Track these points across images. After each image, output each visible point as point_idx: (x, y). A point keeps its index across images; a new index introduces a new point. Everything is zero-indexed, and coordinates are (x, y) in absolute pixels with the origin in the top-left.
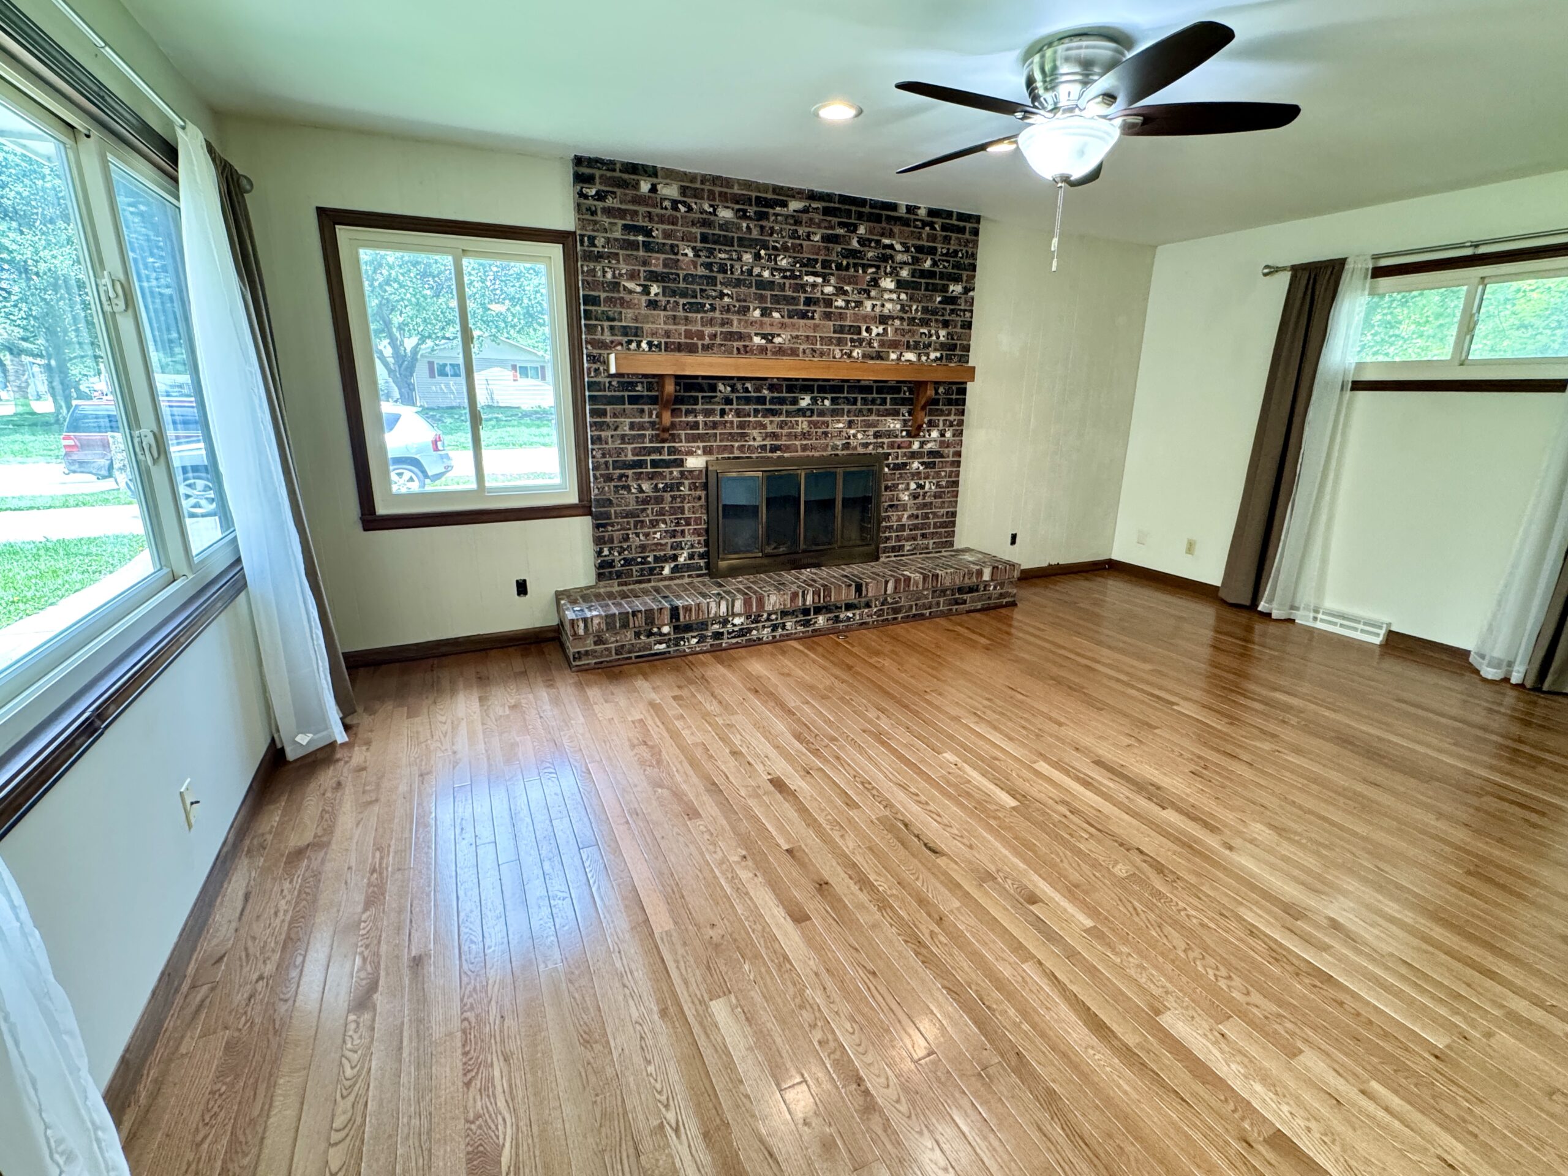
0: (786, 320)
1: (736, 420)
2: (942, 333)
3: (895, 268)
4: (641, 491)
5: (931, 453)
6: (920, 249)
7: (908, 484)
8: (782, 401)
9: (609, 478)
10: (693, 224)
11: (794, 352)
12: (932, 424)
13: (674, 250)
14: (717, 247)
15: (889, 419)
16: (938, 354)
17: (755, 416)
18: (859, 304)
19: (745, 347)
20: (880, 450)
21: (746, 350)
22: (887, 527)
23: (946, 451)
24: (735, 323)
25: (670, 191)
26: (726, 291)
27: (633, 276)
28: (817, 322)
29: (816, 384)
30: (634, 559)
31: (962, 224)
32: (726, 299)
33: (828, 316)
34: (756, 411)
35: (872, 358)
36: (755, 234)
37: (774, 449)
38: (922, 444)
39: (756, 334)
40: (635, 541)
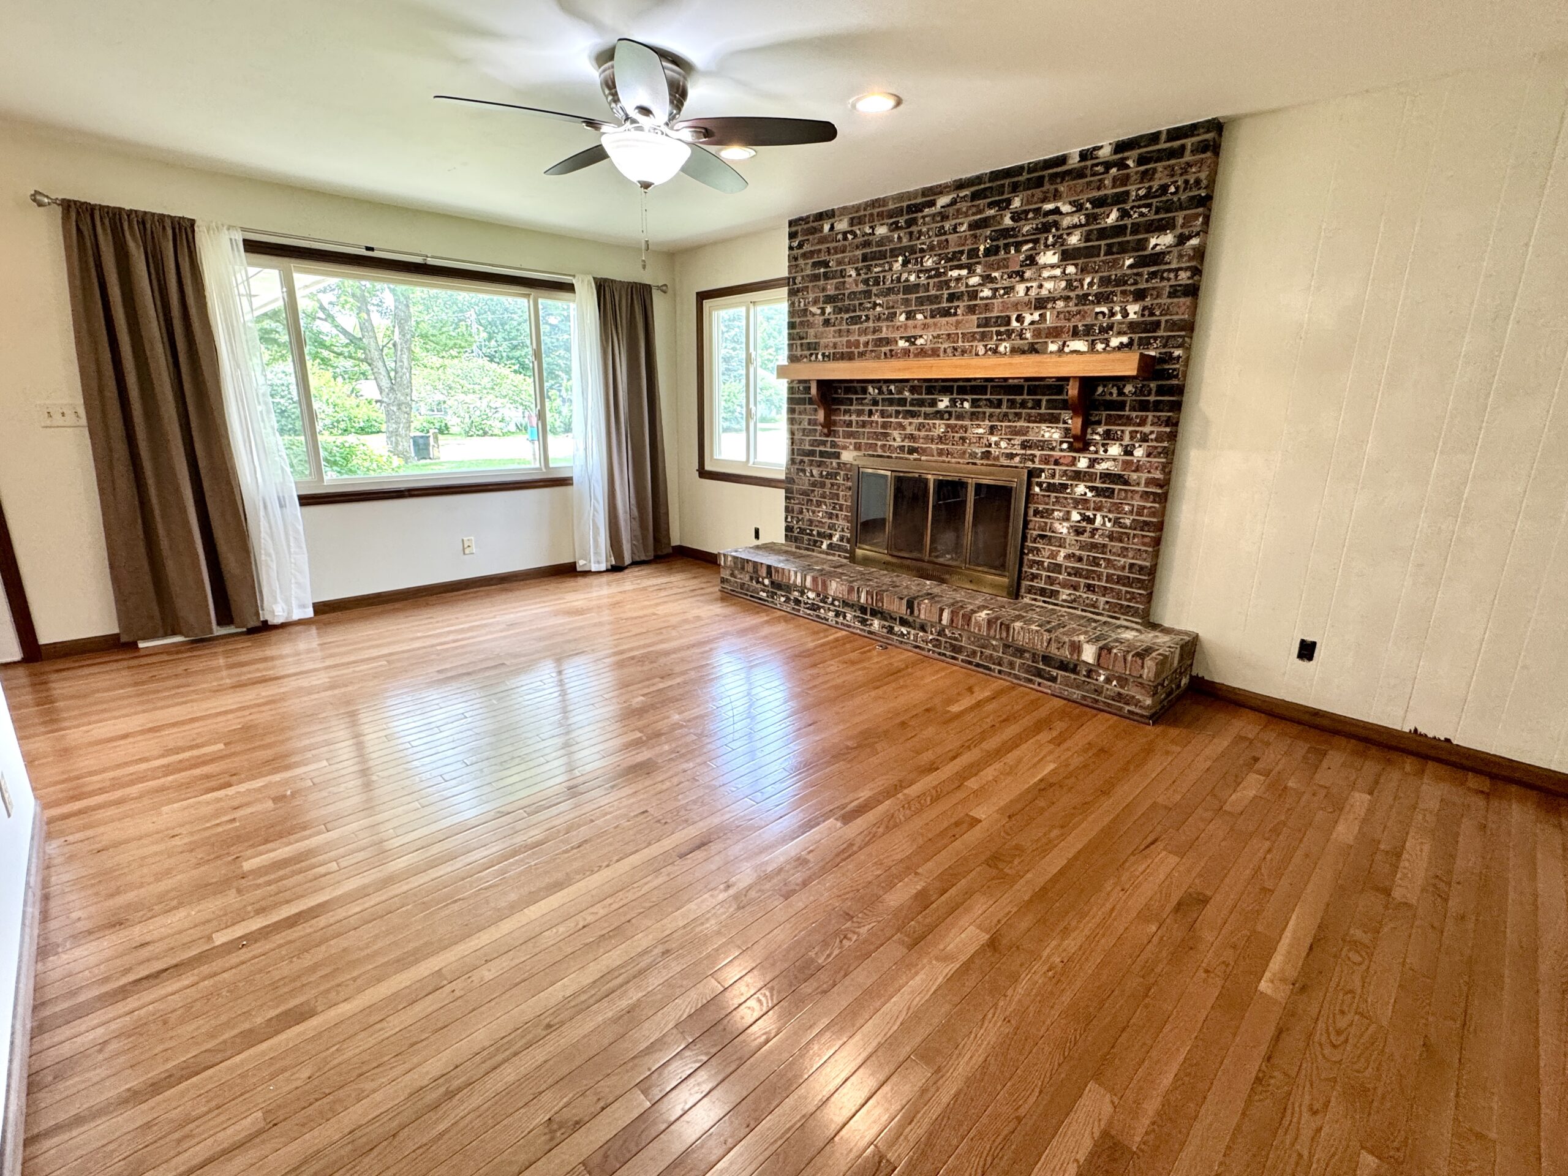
0: (930, 321)
1: (880, 420)
2: (1133, 309)
3: (1060, 237)
5: (1106, 476)
6: (1099, 203)
7: (1068, 513)
8: (921, 403)
10: (857, 247)
11: (935, 353)
12: (1108, 436)
13: (842, 274)
14: (873, 263)
15: (1043, 426)
16: (1125, 339)
17: (897, 417)
18: (1009, 290)
19: (891, 351)
20: (1029, 464)
21: (892, 354)
23: (1134, 476)
24: (884, 329)
25: (842, 225)
26: (878, 301)
27: (815, 302)
28: (960, 318)
29: (956, 385)
30: (805, 530)
32: (878, 309)
33: (971, 310)
34: (898, 413)
35: (1023, 352)
36: (905, 241)
37: (912, 450)
38: (1093, 462)
39: (901, 338)
40: (807, 515)
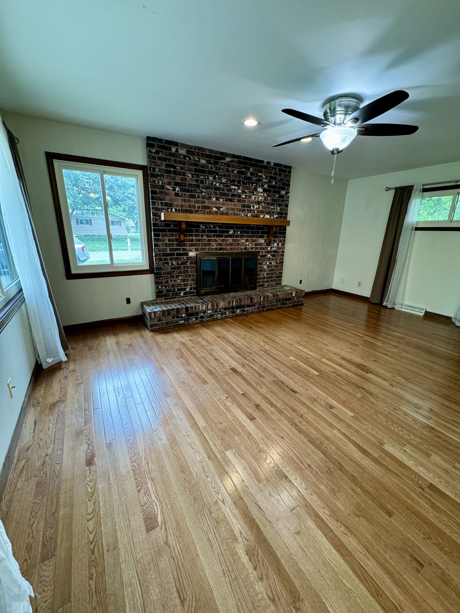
0: (225, 202)
1: (207, 238)
2: (278, 208)
3: (263, 184)
4: (172, 264)
5: (274, 251)
6: (271, 178)
7: (266, 262)
8: (223, 232)
9: (160, 260)
10: (191, 165)
11: (227, 214)
12: (274, 241)
13: (184, 174)
14: (200, 174)
15: (260, 239)
16: (277, 216)
17: (214, 237)
18: (250, 197)
19: (210, 211)
20: (257, 250)
21: (210, 213)
22: (259, 278)
23: (279, 250)
24: (207, 203)
25: (183, 152)
26: (203, 191)
27: (169, 184)
28: (235, 203)
29: (235, 226)
30: (170, 290)
31: (285, 169)
32: (203, 194)
33: (239, 201)
34: (214, 236)
35: (255, 217)
36: (214, 169)
37: (220, 249)
38: (271, 248)
39: (214, 207)
40: (170, 283)
